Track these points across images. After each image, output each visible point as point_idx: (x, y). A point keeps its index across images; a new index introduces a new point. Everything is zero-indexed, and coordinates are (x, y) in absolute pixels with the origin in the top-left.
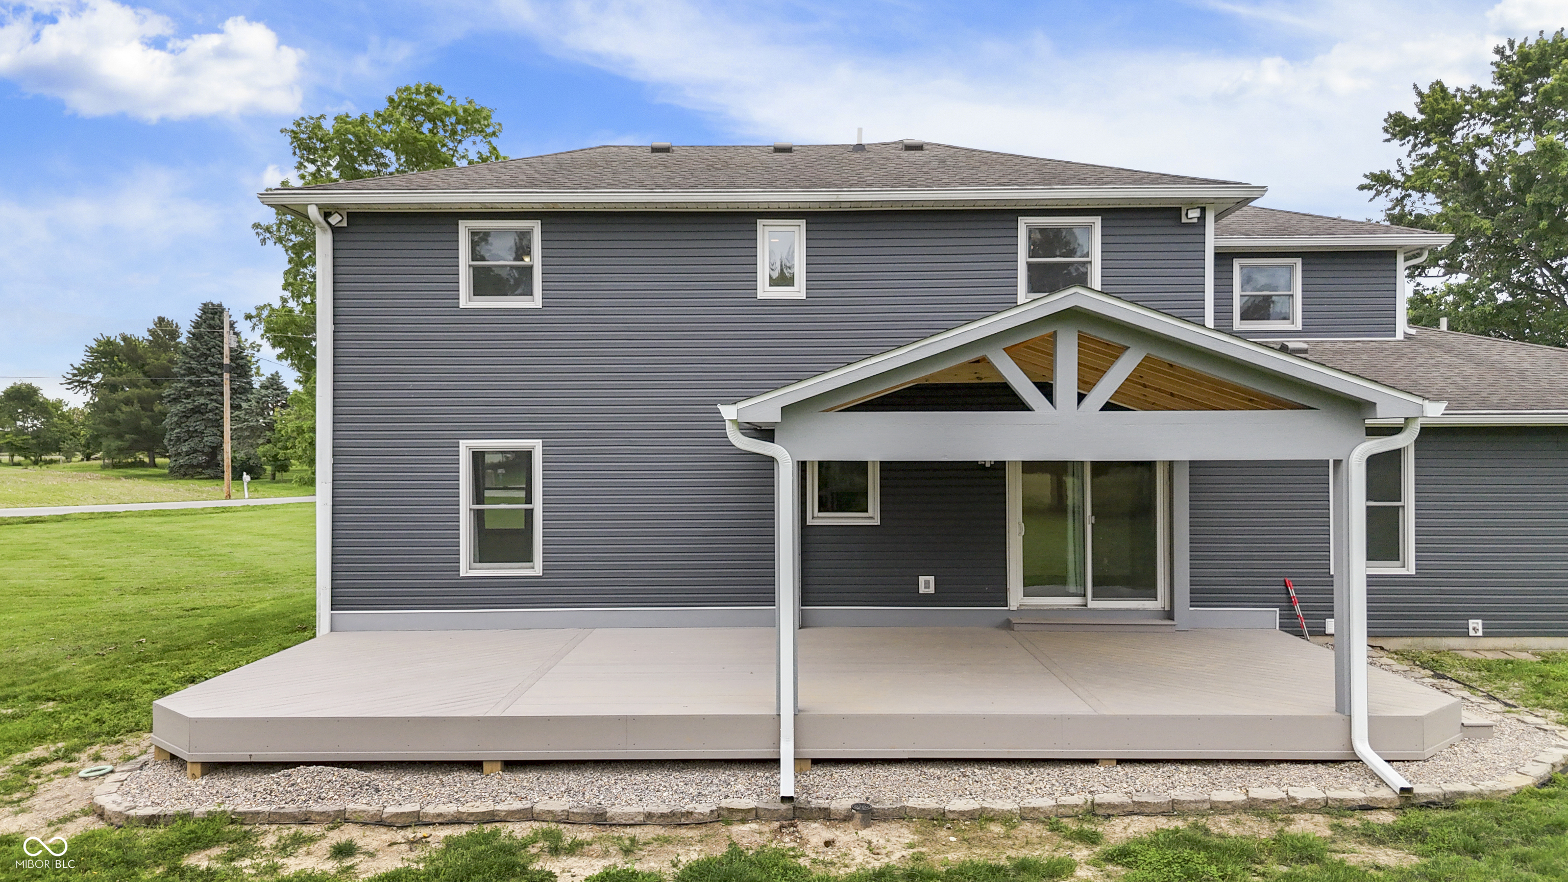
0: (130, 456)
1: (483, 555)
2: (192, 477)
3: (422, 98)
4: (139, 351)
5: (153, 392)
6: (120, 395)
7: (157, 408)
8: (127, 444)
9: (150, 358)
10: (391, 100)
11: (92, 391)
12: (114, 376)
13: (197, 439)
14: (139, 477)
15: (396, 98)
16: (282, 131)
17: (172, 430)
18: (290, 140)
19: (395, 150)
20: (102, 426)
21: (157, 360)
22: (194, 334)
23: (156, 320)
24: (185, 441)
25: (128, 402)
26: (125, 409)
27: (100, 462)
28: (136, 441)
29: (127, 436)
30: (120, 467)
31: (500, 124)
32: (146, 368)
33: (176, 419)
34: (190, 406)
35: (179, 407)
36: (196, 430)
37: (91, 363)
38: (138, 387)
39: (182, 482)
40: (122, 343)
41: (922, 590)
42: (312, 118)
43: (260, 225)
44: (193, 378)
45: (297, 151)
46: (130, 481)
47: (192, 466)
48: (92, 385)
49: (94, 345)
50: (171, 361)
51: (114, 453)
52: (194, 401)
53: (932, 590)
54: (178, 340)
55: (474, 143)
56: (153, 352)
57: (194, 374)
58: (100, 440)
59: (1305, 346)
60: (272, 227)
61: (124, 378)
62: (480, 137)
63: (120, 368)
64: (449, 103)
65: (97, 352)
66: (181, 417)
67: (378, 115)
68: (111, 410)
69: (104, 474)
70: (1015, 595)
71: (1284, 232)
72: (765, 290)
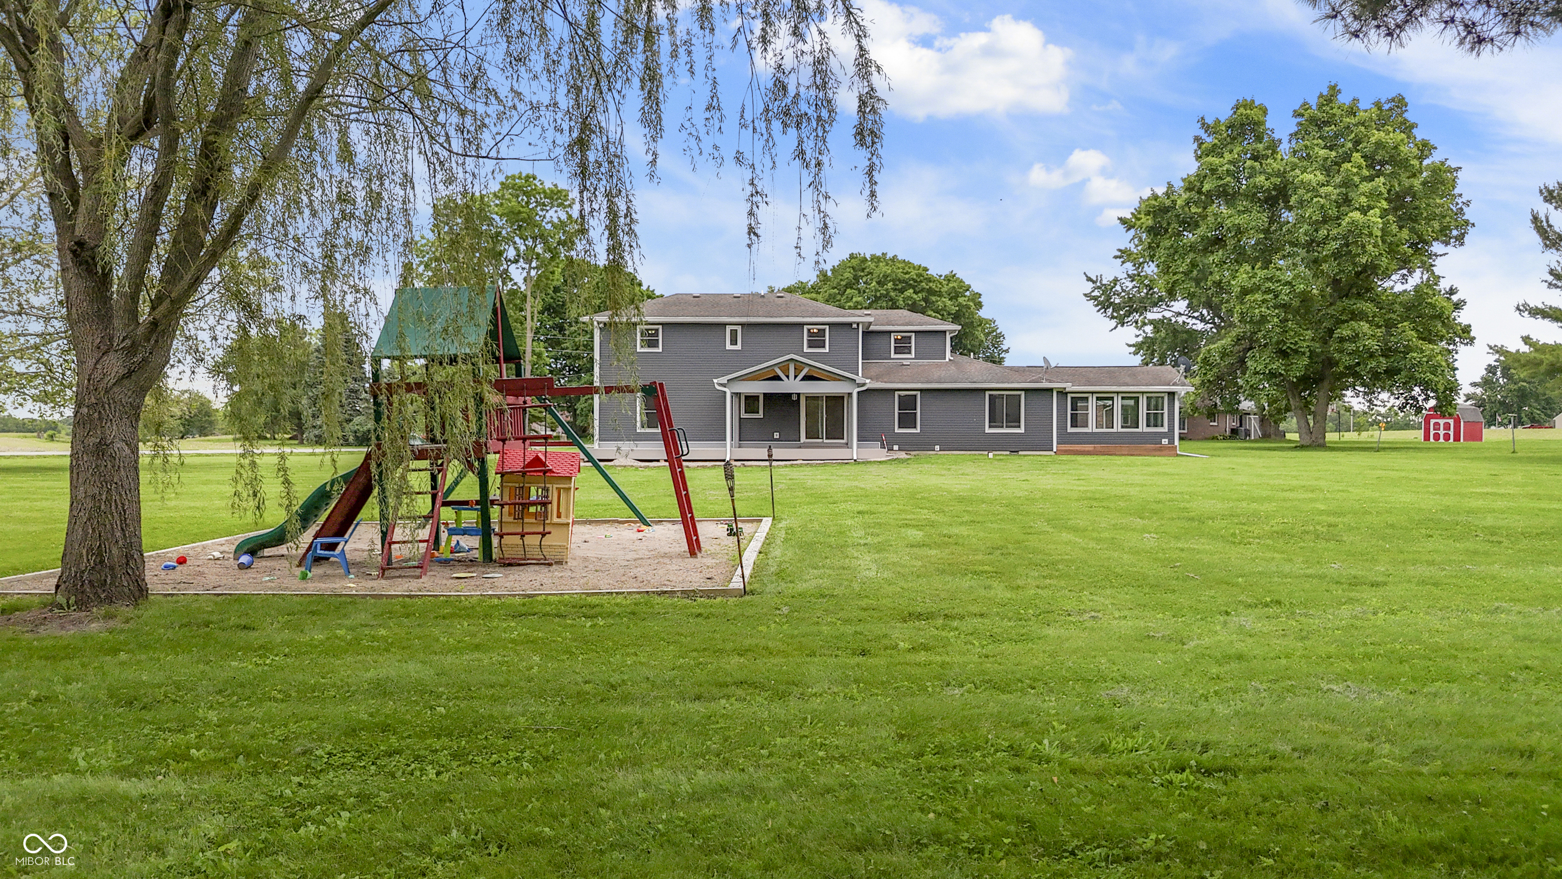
41: (775, 436)
53: (778, 437)
59: (909, 363)
70: (803, 439)
71: (907, 324)
72: (729, 347)
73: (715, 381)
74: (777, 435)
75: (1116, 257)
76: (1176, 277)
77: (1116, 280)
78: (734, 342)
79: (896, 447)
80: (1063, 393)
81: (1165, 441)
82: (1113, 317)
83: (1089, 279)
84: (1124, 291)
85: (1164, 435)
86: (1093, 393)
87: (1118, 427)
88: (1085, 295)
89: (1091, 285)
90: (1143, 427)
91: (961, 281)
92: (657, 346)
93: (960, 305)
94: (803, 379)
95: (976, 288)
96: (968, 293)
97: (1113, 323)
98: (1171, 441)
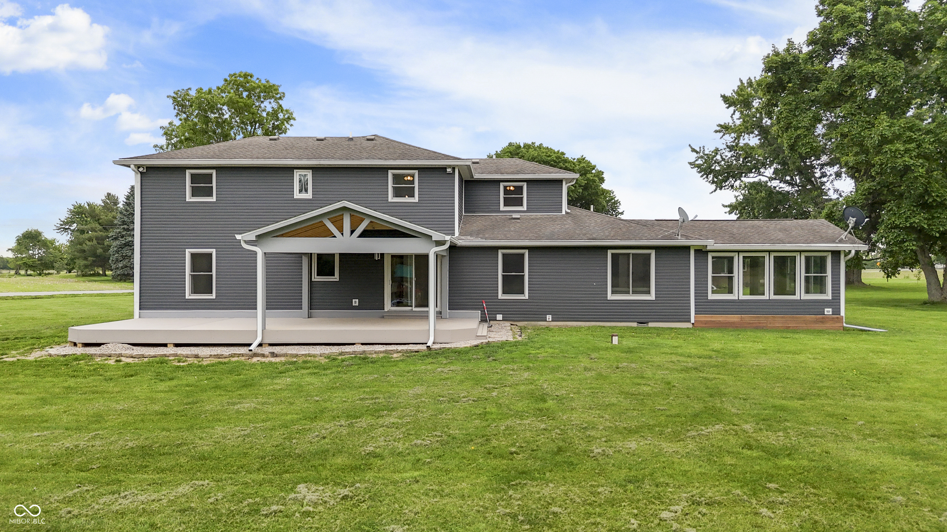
0: (92, 270)
1: (195, 290)
2: (125, 281)
3: (242, 79)
4: (96, 212)
5: (104, 234)
6: (86, 236)
7: (106, 243)
8: (89, 263)
9: (103, 215)
10: (226, 80)
11: (71, 234)
12: (82, 225)
13: (127, 260)
14: (95, 281)
15: (228, 79)
16: (168, 97)
17: (114, 255)
18: (172, 101)
19: (228, 106)
20: (76, 253)
21: (106, 216)
22: (126, 203)
23: (106, 195)
24: (121, 261)
25: (90, 239)
26: (88, 243)
27: (76, 274)
28: (94, 261)
29: (89, 258)
30: (86, 276)
31: (284, 93)
32: (100, 221)
33: (115, 249)
34: (123, 242)
35: (118, 243)
36: (127, 255)
37: (70, 218)
38: (96, 231)
39: (119, 283)
40: (87, 207)
41: (354, 304)
42: (183, 90)
43: (157, 145)
44: (125, 226)
45: (176, 107)
46: (91, 283)
47: (124, 275)
48: (71, 230)
49: (72, 208)
50: (114, 217)
51: (82, 268)
52: (126, 239)
53: (357, 304)
54: (118, 206)
55: (270, 103)
56: (105, 212)
57: (126, 224)
58: (75, 261)
59: (519, 216)
60: (163, 146)
61: (88, 226)
62: (273, 100)
63: (86, 221)
64: (257, 82)
65: (74, 212)
66: (118, 248)
67: (218, 88)
68: (81, 244)
69: (76, 279)
70: (388, 306)
71: (518, 172)
72: (297, 195)
73: (238, 237)
74: (356, 302)
75: (716, 131)
76: (799, 132)
77: (717, 151)
78: (303, 189)
79: (499, 317)
80: (702, 252)
81: (828, 311)
82: (713, 182)
83: (693, 150)
84: (723, 159)
85: (826, 303)
86: (738, 252)
87: (769, 294)
88: (690, 164)
89: (695, 155)
90: (800, 294)
91: (589, 162)
92: (211, 195)
93: (588, 179)
94: (361, 236)
95: (599, 168)
96: (594, 171)
97: (713, 187)
98: (837, 311)
